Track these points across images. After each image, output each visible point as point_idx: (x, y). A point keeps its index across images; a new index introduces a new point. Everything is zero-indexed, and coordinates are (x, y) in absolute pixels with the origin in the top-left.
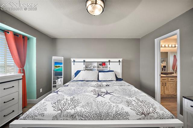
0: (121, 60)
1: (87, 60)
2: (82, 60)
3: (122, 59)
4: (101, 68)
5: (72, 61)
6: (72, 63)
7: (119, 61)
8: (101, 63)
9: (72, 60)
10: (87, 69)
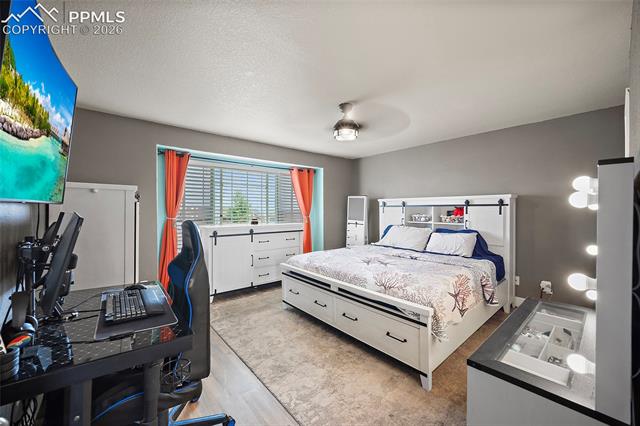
0: (507, 198)
1: (410, 202)
2: (399, 201)
3: (510, 196)
4: (447, 222)
5: (381, 204)
6: (381, 209)
7: (501, 203)
8: (453, 208)
9: (381, 201)
10: (411, 222)
